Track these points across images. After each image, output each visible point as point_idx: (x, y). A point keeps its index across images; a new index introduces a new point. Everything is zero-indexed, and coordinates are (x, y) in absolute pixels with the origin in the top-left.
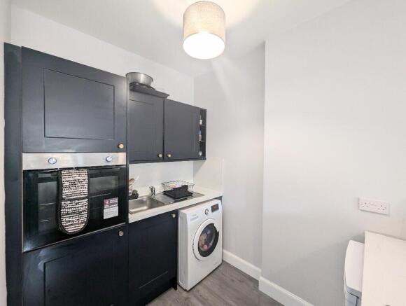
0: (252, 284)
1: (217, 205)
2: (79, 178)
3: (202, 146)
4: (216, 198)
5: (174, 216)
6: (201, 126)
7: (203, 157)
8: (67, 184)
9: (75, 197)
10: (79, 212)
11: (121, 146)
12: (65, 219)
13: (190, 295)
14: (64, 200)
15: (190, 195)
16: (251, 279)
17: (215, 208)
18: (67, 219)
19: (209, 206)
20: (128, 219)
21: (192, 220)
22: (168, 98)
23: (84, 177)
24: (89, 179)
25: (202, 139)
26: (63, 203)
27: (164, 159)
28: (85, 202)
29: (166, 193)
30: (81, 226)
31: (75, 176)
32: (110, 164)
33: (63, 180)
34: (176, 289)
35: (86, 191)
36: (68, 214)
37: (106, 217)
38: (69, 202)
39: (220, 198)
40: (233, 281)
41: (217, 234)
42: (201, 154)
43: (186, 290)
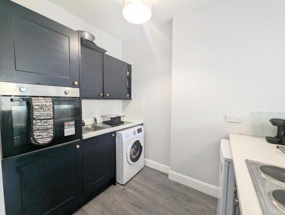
0: (164, 176)
1: (141, 129)
2: (46, 104)
3: (129, 90)
4: (140, 125)
5: (113, 135)
6: (128, 76)
7: (130, 98)
8: (37, 107)
9: (43, 118)
10: (47, 129)
11: (76, 83)
12: (36, 134)
13: (125, 187)
14: (35, 119)
15: (122, 123)
16: (163, 174)
17: (139, 131)
18: (38, 134)
19: (136, 129)
20: (82, 137)
21: (126, 137)
22: (106, 53)
23: (49, 103)
24: (53, 105)
25: (129, 86)
26: (34, 121)
27: (104, 97)
28: (51, 121)
29: (105, 123)
30: (50, 139)
31: (42, 102)
32: (68, 96)
33: (33, 104)
34: (115, 185)
35: (52, 113)
36: (38, 130)
37: (66, 135)
38: (39, 121)
39: (142, 125)
40: (152, 176)
41: (141, 147)
42: (128, 96)
43: (122, 185)
